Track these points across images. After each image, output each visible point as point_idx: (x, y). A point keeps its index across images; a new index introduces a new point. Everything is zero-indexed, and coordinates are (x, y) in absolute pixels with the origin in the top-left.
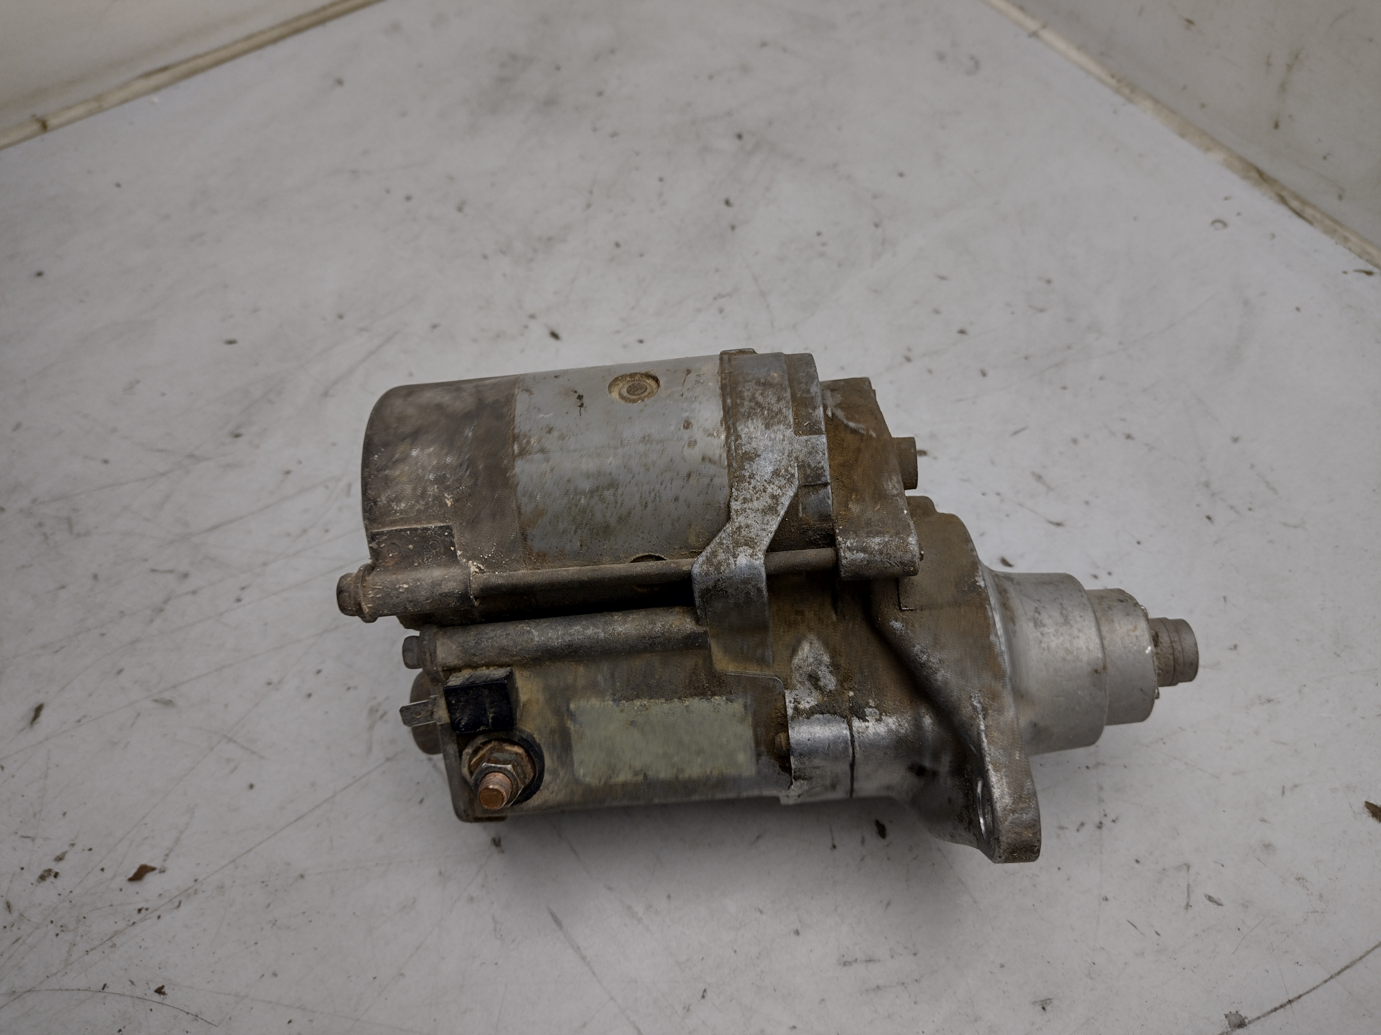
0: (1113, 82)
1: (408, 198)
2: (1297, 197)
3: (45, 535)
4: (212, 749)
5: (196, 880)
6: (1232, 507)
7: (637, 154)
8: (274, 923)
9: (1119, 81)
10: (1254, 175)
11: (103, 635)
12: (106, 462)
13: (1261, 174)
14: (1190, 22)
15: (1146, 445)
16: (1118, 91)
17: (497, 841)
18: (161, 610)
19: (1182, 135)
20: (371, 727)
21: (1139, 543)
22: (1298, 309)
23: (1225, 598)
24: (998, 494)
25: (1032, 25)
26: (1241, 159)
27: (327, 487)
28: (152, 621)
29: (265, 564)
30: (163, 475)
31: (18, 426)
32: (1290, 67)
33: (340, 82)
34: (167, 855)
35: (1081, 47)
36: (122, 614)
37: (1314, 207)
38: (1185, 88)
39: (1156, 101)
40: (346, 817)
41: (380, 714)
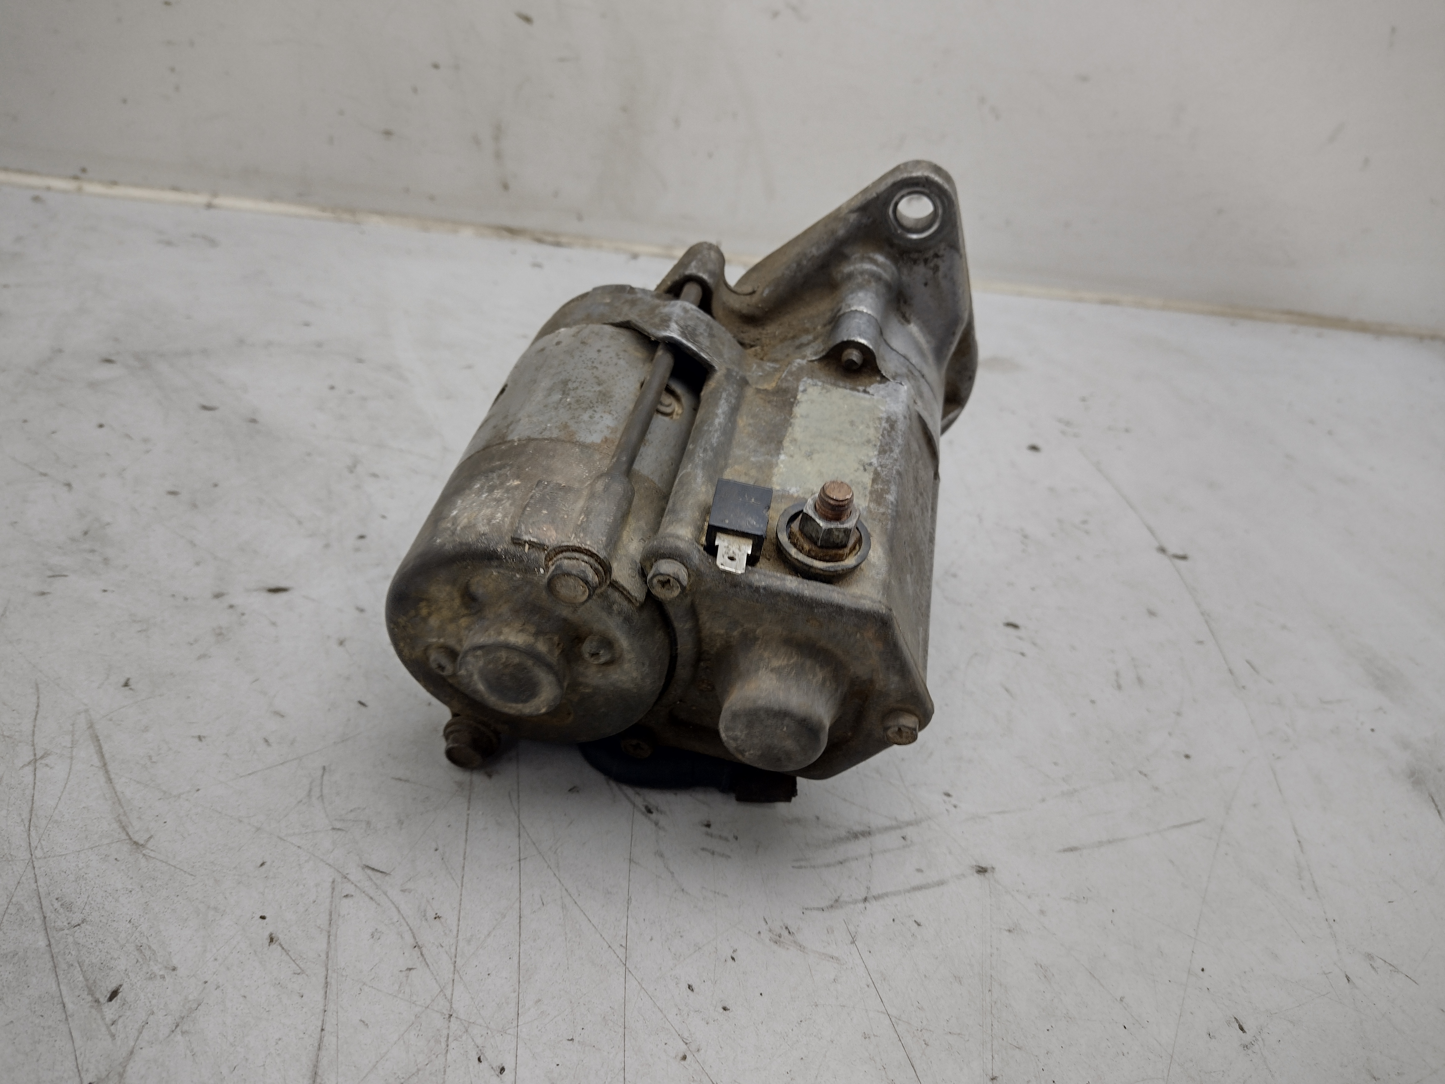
9: (333, 211)
13: (509, 230)
14: (388, 133)
16: (336, 220)
19: (426, 229)
26: (488, 226)
32: (496, 139)
38: (407, 190)
39: (384, 213)
40: (921, 1009)
41: (785, 933)
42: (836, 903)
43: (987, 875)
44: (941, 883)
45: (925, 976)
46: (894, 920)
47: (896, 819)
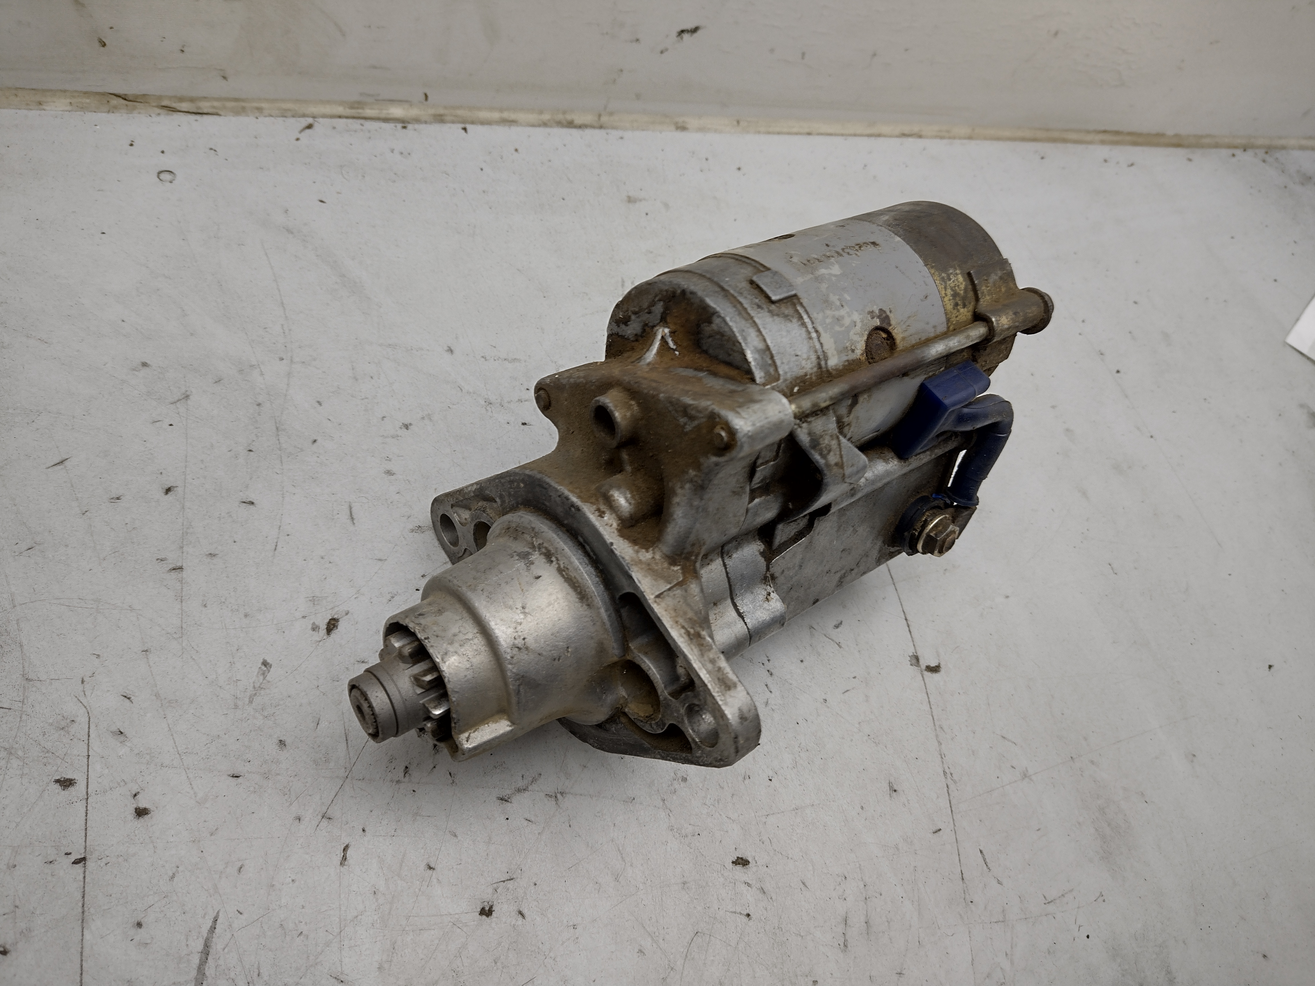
10: (118, 102)
13: (124, 98)
26: (88, 94)
37: (204, 99)
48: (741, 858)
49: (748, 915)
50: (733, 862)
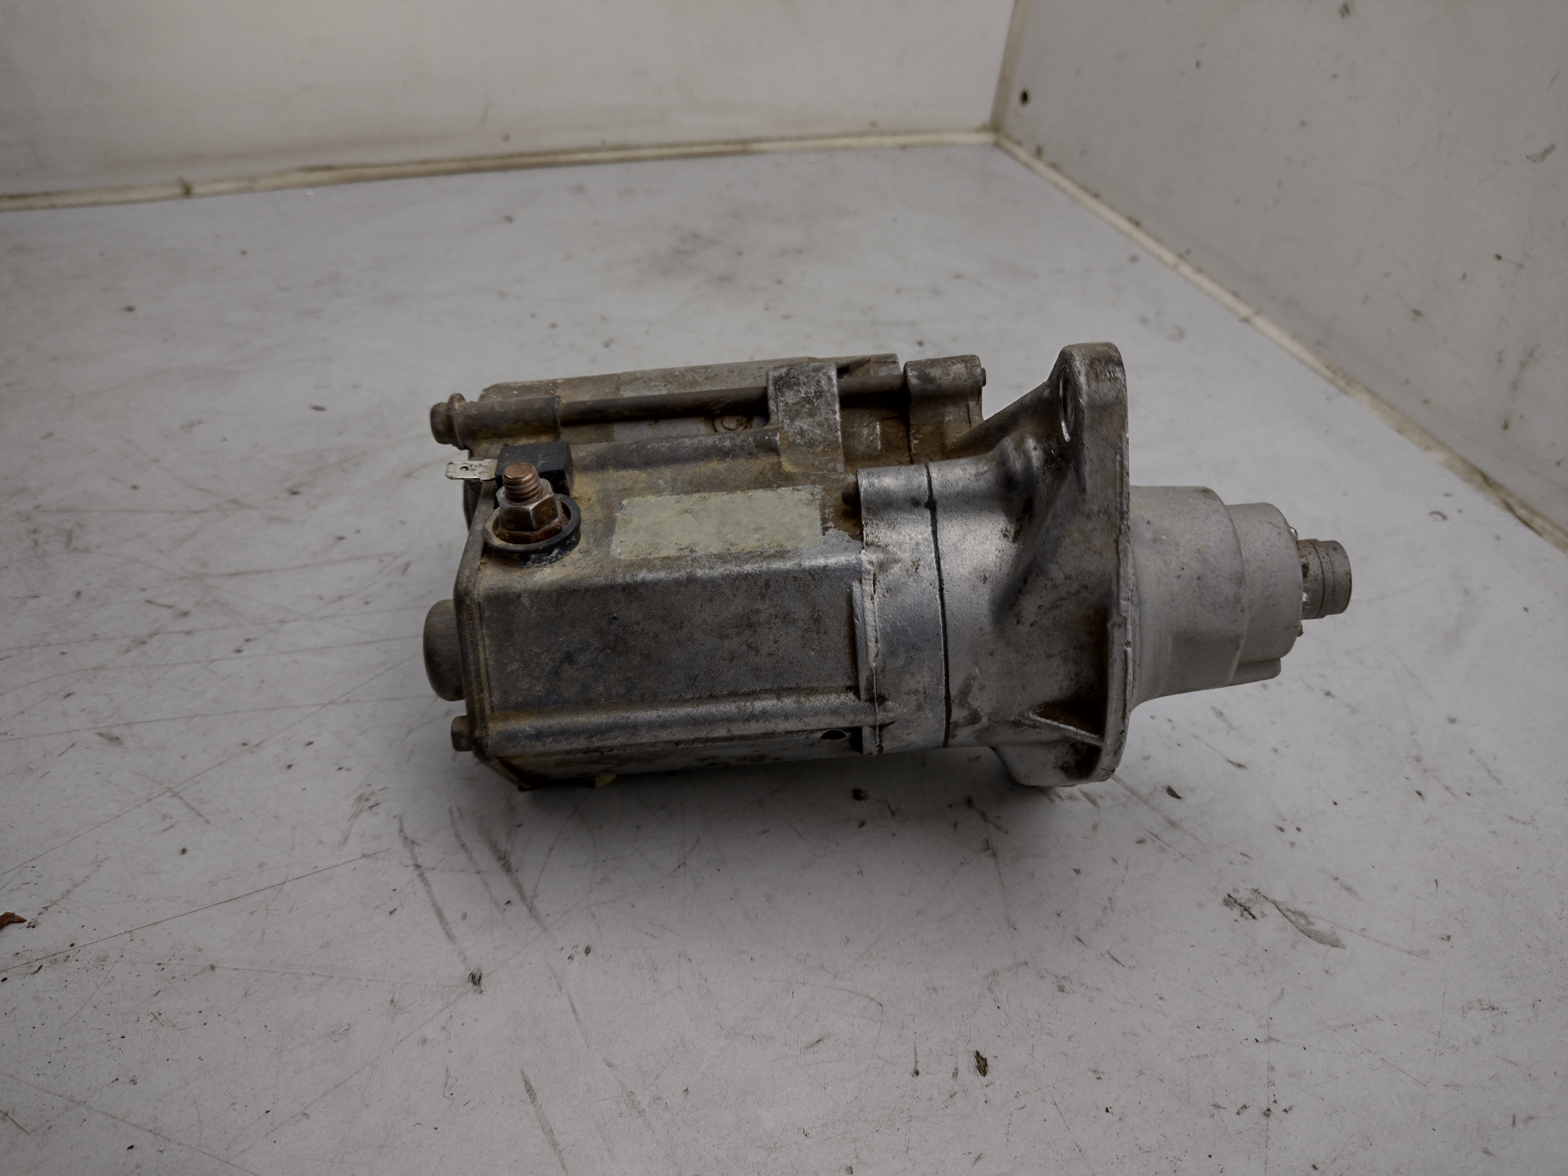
0: (1328, 373)
1: (554, 326)
2: (1525, 506)
3: (36, 543)
4: (149, 800)
5: (72, 945)
6: (1447, 788)
7: (809, 337)
8: (157, 1016)
9: (1334, 372)
10: (1478, 479)
11: (63, 653)
12: (135, 487)
13: (1486, 478)
14: (1418, 313)
15: (1349, 706)
16: (1332, 382)
17: (477, 977)
18: (144, 643)
19: (1400, 432)
20: (355, 816)
21: (1335, 804)
22: (1526, 609)
23: (1436, 882)
24: (1170, 721)
25: (1244, 311)
26: (1464, 461)
27: (381, 561)
28: (127, 651)
29: (282, 621)
30: (196, 512)
31: (50, 435)
32: (1523, 365)
33: (509, 219)
34: (46, 908)
35: (1296, 336)
36: (95, 637)
37: (1544, 517)
38: (1407, 382)
39: (1373, 394)
40: (291, 911)
41: (370, 803)
42: (410, 843)
43: (471, 984)
44: (450, 937)
45: (329, 916)
46: (395, 890)
47: (536, 896)
48: (986, 1065)
49: (917, 1073)
50: (978, 1053)
